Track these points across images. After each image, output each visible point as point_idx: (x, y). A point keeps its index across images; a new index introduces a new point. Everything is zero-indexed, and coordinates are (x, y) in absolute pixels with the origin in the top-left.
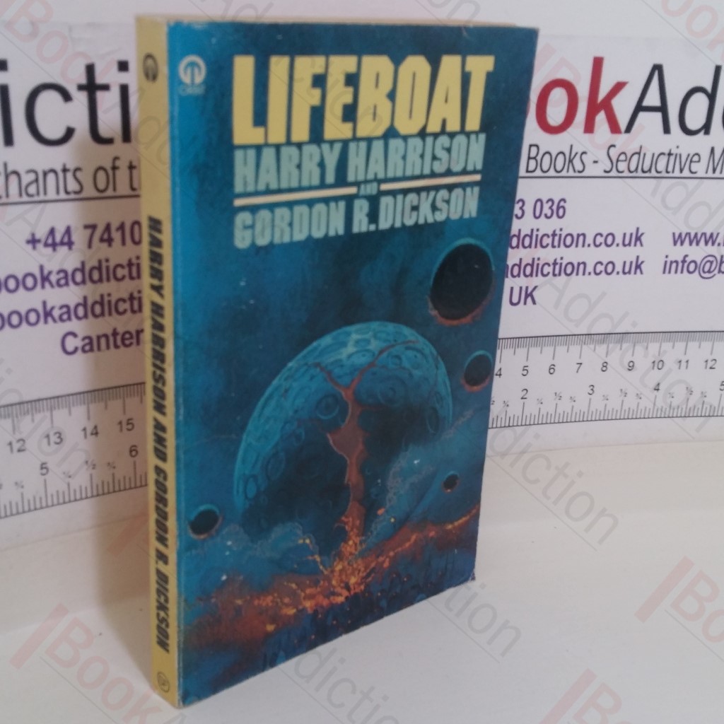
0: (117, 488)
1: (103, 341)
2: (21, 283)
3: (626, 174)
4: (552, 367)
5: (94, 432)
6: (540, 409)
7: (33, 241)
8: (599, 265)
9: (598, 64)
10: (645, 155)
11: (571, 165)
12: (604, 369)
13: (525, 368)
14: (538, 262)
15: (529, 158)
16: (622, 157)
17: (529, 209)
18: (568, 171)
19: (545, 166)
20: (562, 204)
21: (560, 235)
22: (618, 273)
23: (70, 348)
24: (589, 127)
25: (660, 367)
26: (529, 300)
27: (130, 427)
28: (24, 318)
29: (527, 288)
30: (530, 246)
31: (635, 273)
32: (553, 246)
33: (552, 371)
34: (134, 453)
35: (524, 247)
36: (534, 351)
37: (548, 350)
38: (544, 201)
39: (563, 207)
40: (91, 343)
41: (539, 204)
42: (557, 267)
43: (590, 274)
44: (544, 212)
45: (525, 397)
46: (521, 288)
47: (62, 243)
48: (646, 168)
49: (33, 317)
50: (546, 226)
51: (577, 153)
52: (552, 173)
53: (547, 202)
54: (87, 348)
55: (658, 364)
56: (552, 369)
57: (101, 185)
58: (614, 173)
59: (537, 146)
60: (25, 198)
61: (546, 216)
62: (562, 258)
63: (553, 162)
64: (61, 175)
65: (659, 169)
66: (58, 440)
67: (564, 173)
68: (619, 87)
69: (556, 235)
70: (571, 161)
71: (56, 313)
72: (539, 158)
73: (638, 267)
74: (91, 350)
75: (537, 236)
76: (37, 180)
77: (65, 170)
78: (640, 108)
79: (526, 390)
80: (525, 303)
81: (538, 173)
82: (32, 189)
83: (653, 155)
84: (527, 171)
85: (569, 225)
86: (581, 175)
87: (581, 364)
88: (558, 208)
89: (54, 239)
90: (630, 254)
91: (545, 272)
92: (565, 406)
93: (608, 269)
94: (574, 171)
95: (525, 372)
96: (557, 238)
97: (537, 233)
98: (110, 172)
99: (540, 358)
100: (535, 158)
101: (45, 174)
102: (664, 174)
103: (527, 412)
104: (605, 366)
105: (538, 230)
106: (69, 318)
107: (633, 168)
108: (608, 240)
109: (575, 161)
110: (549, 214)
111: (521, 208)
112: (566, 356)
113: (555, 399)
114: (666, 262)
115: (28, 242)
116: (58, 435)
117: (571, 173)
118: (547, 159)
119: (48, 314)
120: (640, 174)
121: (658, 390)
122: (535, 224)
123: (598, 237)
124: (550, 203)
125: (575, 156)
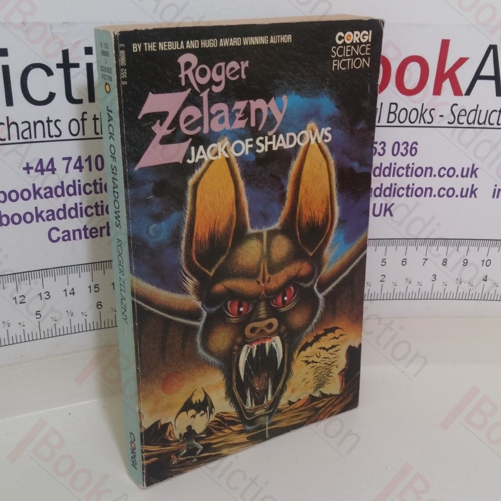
0: (88, 329)
1: (77, 233)
2: (20, 195)
3: (466, 125)
4: (405, 260)
5: (72, 292)
6: (394, 289)
7: (28, 168)
8: (442, 190)
9: (445, 44)
10: (481, 111)
11: (422, 118)
12: (444, 264)
13: (384, 261)
14: (395, 186)
15: (390, 113)
16: (463, 113)
17: (388, 149)
18: (420, 123)
19: (402, 119)
20: (414, 145)
21: (413, 168)
22: (457, 196)
23: (54, 238)
24: (437, 91)
25: (488, 264)
26: (388, 213)
27: (97, 289)
28: (22, 218)
29: (386, 204)
30: (389, 175)
31: (471, 197)
32: (407, 176)
33: (404, 263)
34: (99, 307)
35: (385, 176)
36: (391, 249)
37: (402, 249)
38: (401, 144)
39: (416, 149)
40: (69, 235)
41: (396, 145)
42: (410, 191)
43: (435, 196)
44: (400, 151)
45: (383, 280)
46: (382, 204)
47: (48, 170)
48: (481, 121)
49: (28, 218)
50: (402, 161)
51: (427, 110)
52: (407, 123)
53: (403, 144)
54: (66, 238)
55: (487, 263)
56: (404, 262)
57: (74, 131)
58: (456, 124)
59: (396, 104)
60: (21, 140)
61: (402, 153)
62: (413, 184)
63: (408, 116)
64: (46, 124)
65: (491, 122)
66: (48, 297)
67: (416, 124)
68: (462, 61)
69: (410, 168)
70: (422, 115)
71: (44, 215)
72: (397, 113)
73: (473, 192)
74: (69, 239)
75: (395, 168)
76: (29, 128)
77: (49, 121)
78: (477, 77)
79: (384, 275)
80: (384, 215)
81: (397, 123)
82: (26, 134)
83: (488, 111)
84: (388, 122)
85: (420, 160)
86: (429, 125)
87: (427, 259)
88: (411, 148)
89: (42, 166)
90: (467, 183)
91: (400, 194)
92: (414, 288)
93: (450, 193)
94: (425, 122)
95: (384, 263)
96: (410, 170)
97: (395, 166)
98: (81, 123)
99: (395, 254)
100: (394, 113)
101: (35, 124)
102: (495, 126)
103: (384, 291)
104: (445, 262)
105: (395, 164)
106: (54, 219)
107: (471, 121)
108: (450, 172)
109: (425, 115)
110: (404, 153)
111: (383, 148)
112: (415, 254)
113: (406, 283)
114: (495, 190)
115: (24, 169)
116: (47, 293)
117: (422, 124)
118: (403, 113)
119: (39, 216)
120: (476, 125)
121: (486, 280)
122: (393, 159)
123: (443, 170)
124: (405, 145)
125: (425, 111)
